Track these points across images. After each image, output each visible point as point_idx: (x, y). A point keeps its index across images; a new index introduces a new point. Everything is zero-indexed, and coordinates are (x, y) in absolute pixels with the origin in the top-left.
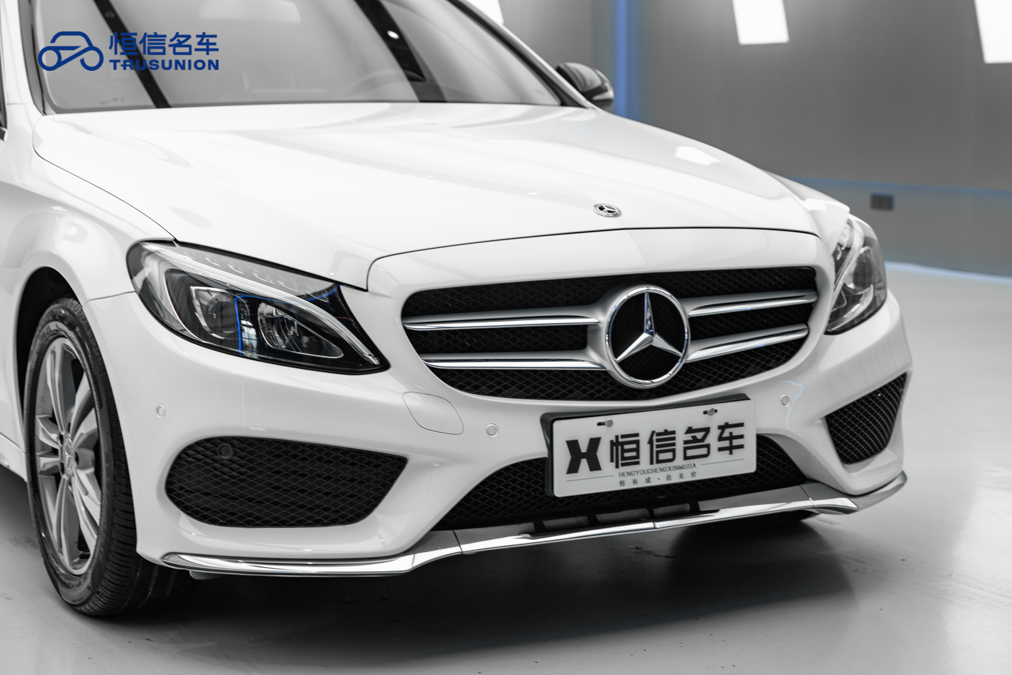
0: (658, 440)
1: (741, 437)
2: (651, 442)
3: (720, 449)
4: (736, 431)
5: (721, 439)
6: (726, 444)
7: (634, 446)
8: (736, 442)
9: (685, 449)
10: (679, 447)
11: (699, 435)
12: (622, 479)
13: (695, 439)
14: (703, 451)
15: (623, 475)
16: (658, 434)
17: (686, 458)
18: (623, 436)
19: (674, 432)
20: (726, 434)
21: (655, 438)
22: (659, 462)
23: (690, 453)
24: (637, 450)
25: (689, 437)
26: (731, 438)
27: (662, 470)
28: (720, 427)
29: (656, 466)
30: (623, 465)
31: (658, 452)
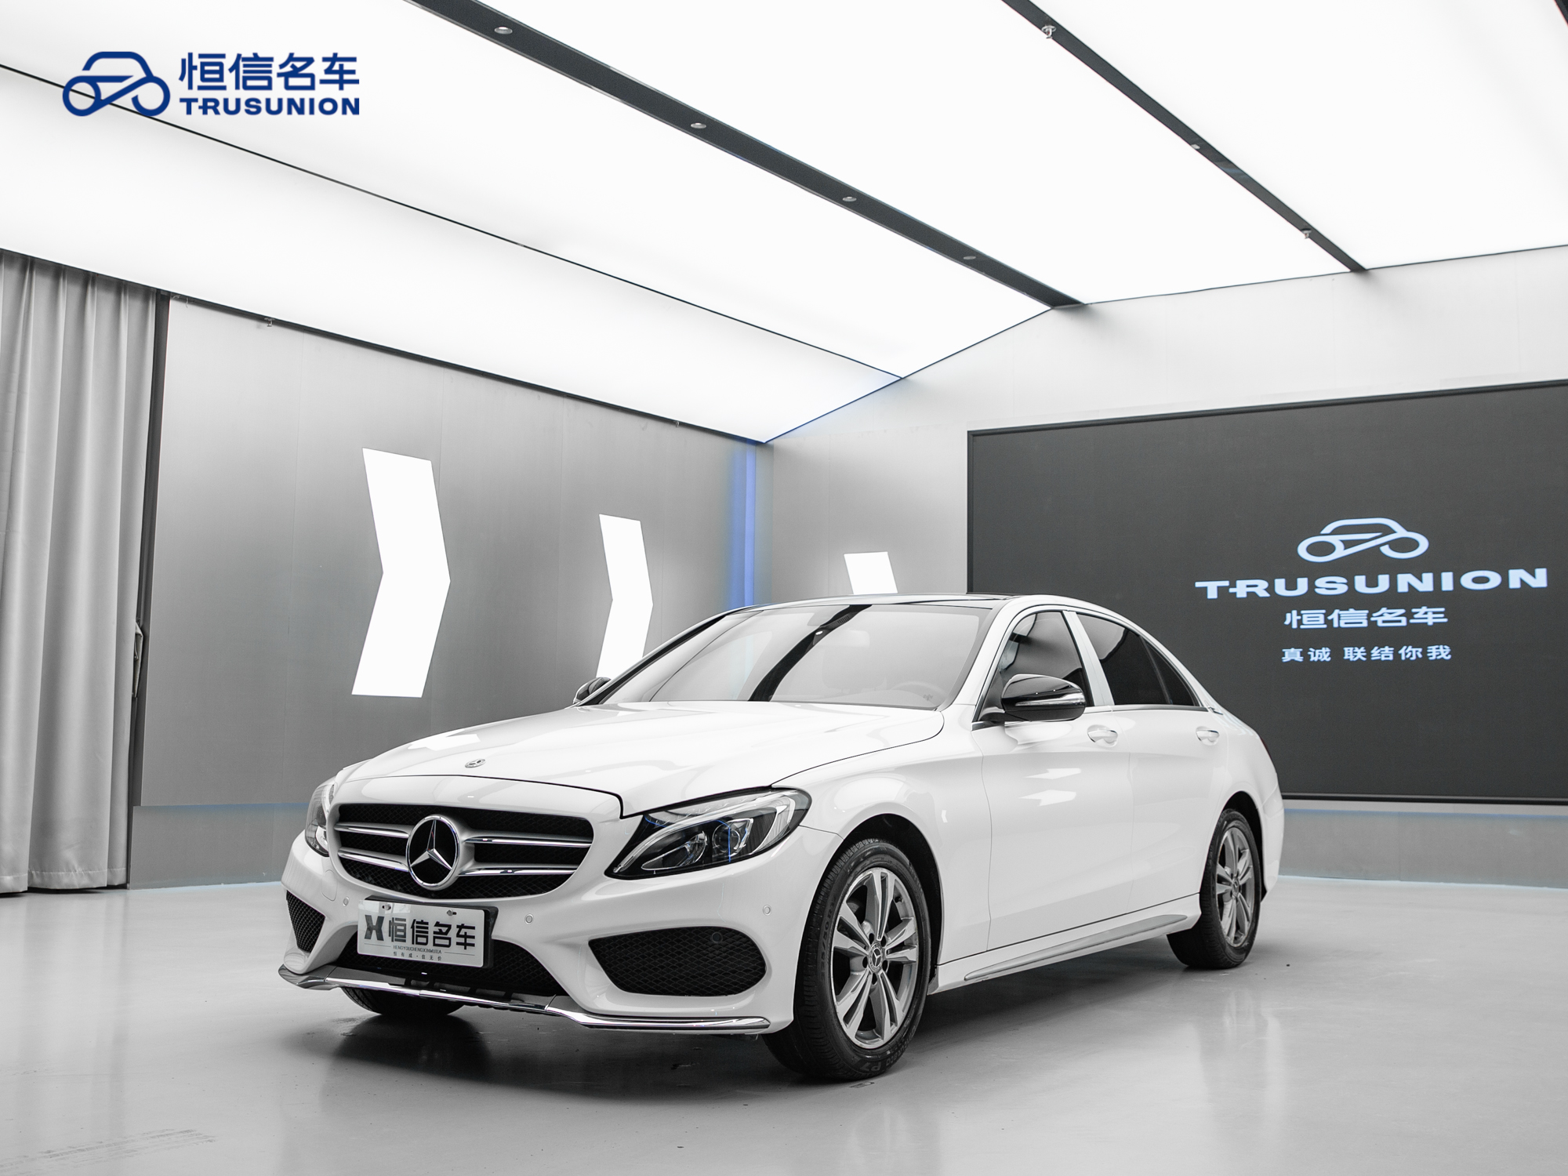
0: (417, 927)
1: (473, 937)
2: (413, 927)
3: (458, 944)
4: (470, 932)
5: (458, 935)
6: (462, 940)
7: (402, 928)
8: (469, 941)
9: (435, 938)
10: (431, 935)
11: (444, 930)
12: (395, 950)
13: (440, 932)
14: (446, 942)
15: (395, 947)
16: (418, 923)
17: (435, 945)
18: (397, 919)
19: (427, 923)
20: (462, 933)
21: (415, 925)
22: (418, 943)
23: (438, 941)
24: (404, 931)
25: (437, 929)
26: (466, 936)
27: (419, 950)
28: (458, 926)
29: (415, 946)
30: (396, 940)
31: (417, 936)
